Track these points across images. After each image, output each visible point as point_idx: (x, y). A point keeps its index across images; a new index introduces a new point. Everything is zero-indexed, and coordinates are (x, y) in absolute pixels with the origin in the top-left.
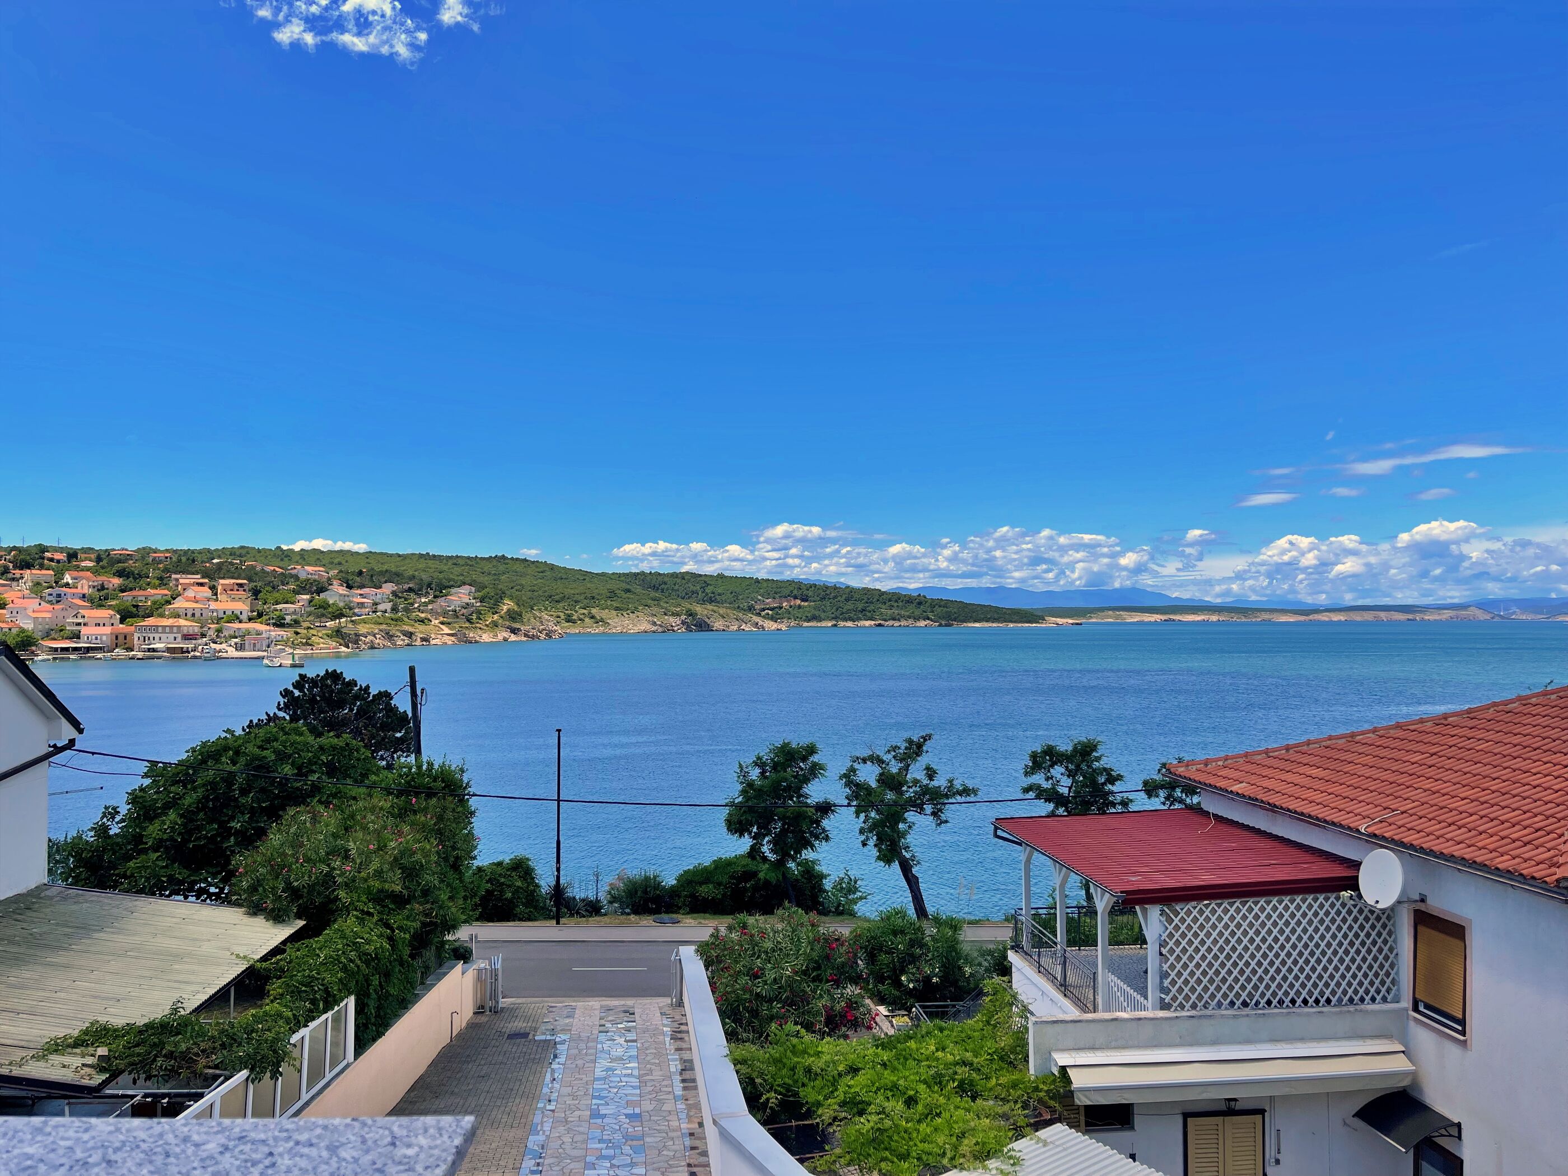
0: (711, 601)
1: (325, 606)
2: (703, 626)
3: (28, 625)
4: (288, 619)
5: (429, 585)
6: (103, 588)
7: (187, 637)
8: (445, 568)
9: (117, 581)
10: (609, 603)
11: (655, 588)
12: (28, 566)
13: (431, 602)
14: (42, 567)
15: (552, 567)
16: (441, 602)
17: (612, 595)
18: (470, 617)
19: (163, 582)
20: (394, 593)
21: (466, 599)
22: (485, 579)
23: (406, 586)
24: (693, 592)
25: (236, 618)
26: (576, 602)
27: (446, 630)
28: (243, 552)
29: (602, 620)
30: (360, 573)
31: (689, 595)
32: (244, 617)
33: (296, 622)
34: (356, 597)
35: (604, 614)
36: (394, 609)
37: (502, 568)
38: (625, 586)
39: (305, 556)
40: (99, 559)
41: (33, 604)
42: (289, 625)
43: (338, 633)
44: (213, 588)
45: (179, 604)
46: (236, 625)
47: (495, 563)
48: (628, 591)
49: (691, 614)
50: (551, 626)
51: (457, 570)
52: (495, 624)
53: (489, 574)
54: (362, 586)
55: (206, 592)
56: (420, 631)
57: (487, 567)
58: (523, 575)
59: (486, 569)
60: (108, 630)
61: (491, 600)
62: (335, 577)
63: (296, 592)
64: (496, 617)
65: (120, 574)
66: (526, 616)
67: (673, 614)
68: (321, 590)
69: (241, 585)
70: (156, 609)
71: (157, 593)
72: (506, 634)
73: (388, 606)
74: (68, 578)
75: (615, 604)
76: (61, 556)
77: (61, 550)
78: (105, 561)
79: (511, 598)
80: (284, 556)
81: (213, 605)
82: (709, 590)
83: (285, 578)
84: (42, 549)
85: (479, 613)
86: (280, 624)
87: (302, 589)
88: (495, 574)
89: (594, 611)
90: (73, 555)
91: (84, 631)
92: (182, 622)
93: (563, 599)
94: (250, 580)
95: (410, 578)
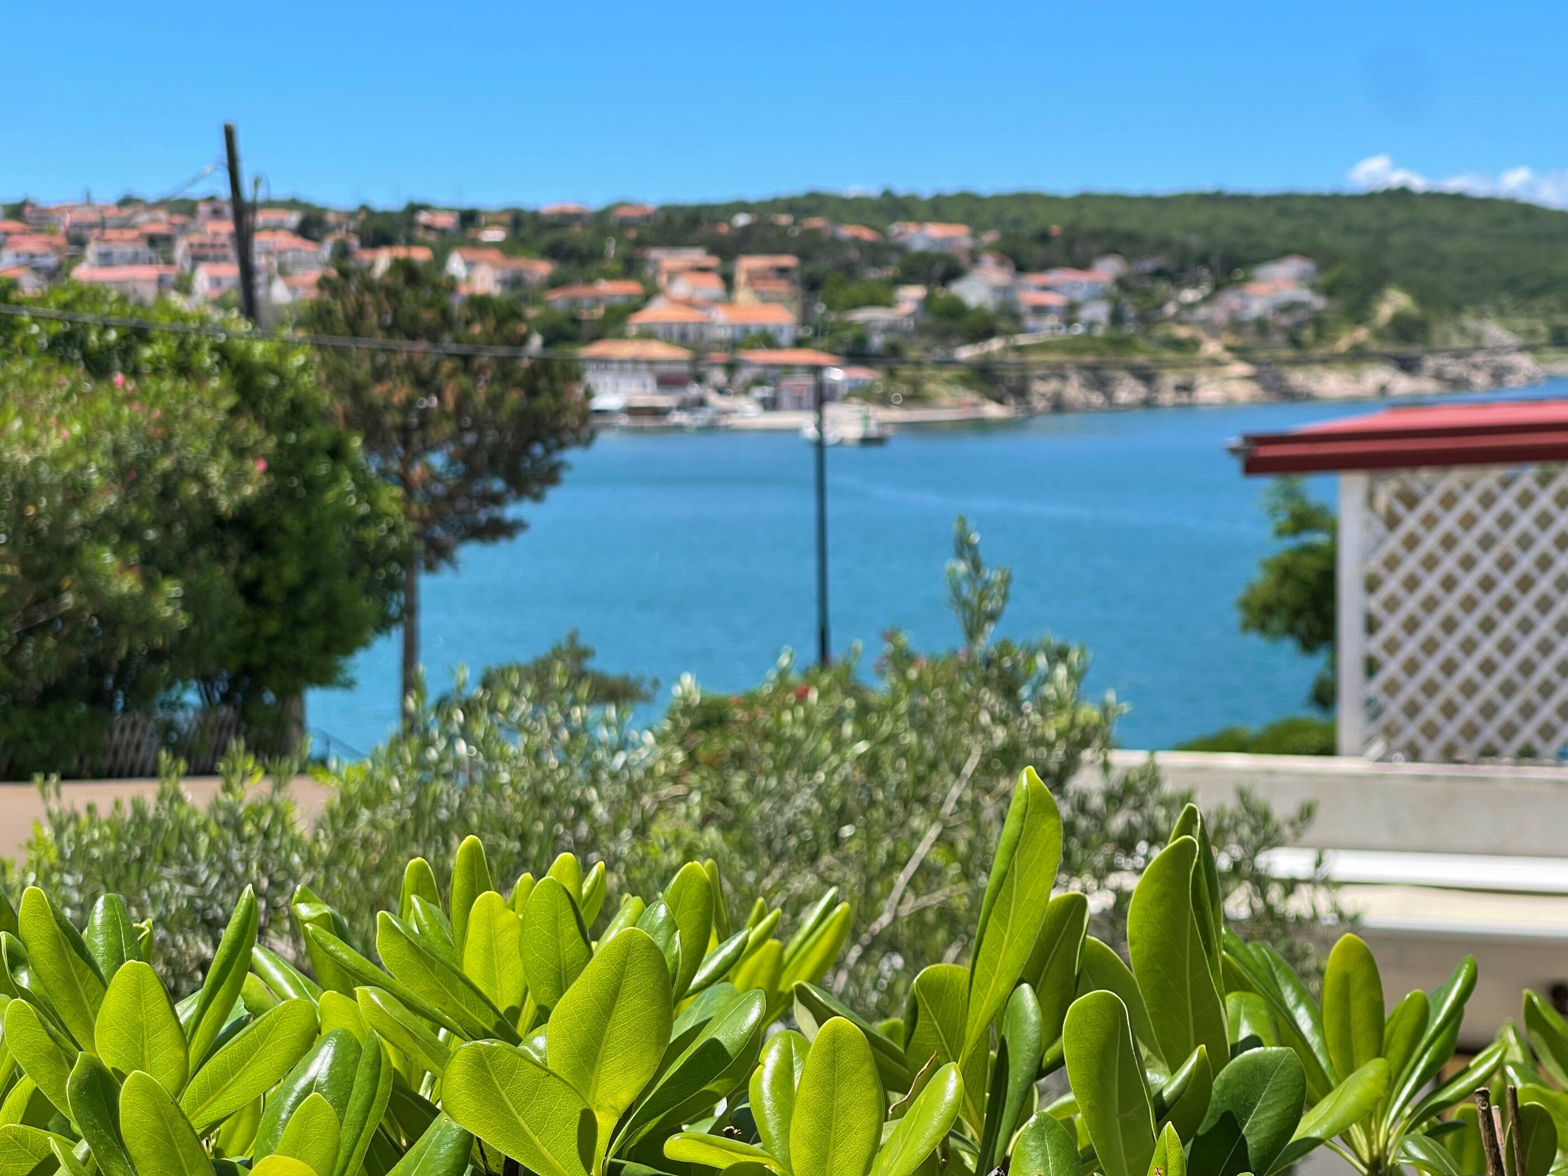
1: (956, 310)
4: (877, 341)
5: (1204, 260)
6: (519, 283)
7: (665, 382)
9: (542, 269)
13: (1206, 300)
14: (409, 240)
16: (1231, 300)
19: (630, 267)
20: (1121, 283)
21: (1289, 289)
22: (1349, 243)
23: (1149, 265)
25: (769, 343)
27: (1236, 367)
28: (809, 202)
30: (1044, 238)
32: (785, 338)
33: (893, 352)
34: (1031, 290)
36: (1117, 318)
39: (937, 207)
40: (515, 226)
42: (876, 357)
43: (981, 375)
44: (728, 281)
45: (657, 312)
46: (764, 356)
47: (1380, 206)
50: (1507, 353)
52: (1358, 352)
53: (1361, 231)
54: (1045, 266)
55: (712, 286)
56: (1171, 368)
57: (1359, 215)
62: (992, 248)
63: (897, 282)
64: (1362, 334)
65: (553, 252)
66: (1439, 330)
68: (954, 276)
69: (782, 272)
70: (613, 323)
71: (617, 290)
73: (1100, 311)
74: (455, 266)
76: (446, 221)
77: (448, 208)
78: (531, 228)
79: (1405, 286)
80: (892, 205)
81: (727, 314)
83: (878, 255)
87: (909, 276)
88: (1374, 233)
92: (656, 351)
94: (803, 258)
95: (1163, 244)
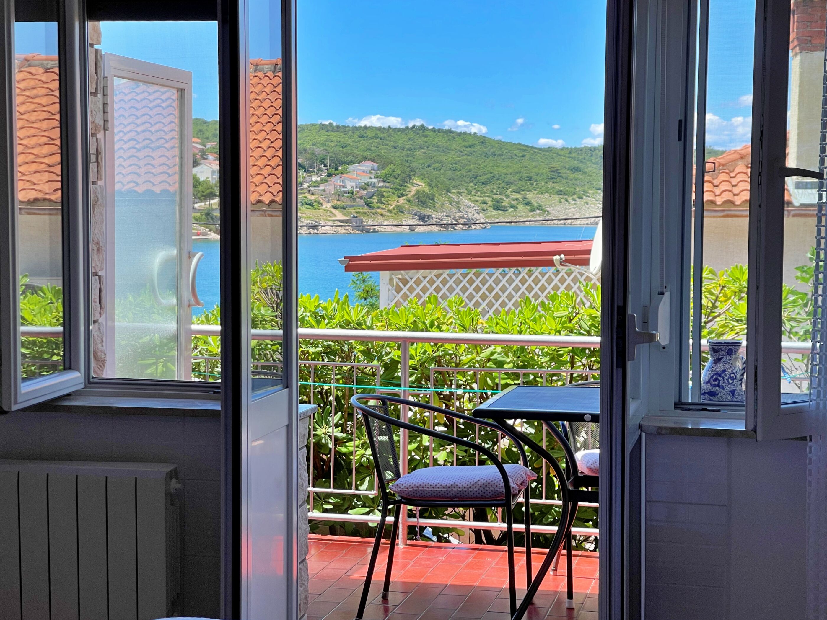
8: (350, 141)
10: (550, 185)
13: (323, 181)
16: (336, 180)
17: (555, 175)
18: (369, 200)
21: (366, 179)
22: (397, 155)
26: (509, 184)
27: (339, 215)
29: (540, 207)
35: (543, 199)
37: (420, 141)
47: (411, 135)
50: (472, 214)
51: (363, 144)
52: (400, 210)
53: (403, 149)
57: (401, 140)
58: (446, 150)
59: (400, 143)
61: (396, 178)
62: (211, 151)
64: (402, 200)
66: (440, 200)
75: (557, 187)
79: (423, 178)
85: (381, 195)
88: (410, 149)
93: (490, 181)
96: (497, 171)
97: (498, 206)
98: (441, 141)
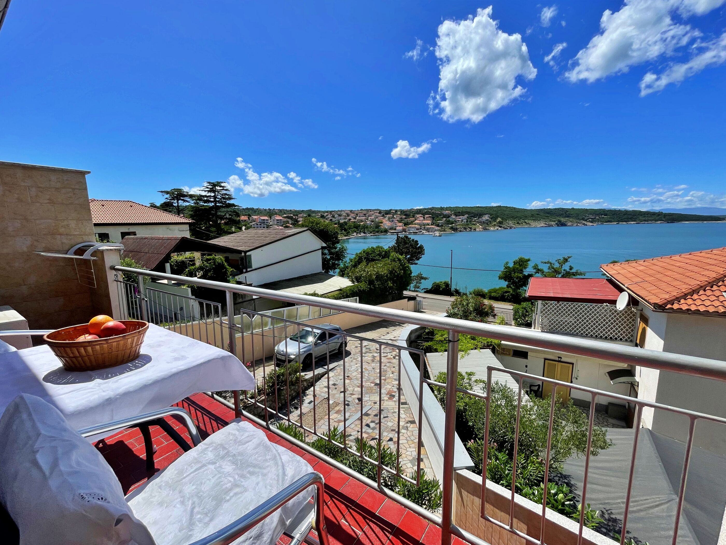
0: (568, 217)
1: (449, 221)
2: (563, 225)
3: (387, 227)
4: (440, 224)
5: (477, 215)
6: (401, 218)
7: (417, 229)
8: (483, 210)
9: (404, 217)
10: (531, 218)
11: (548, 213)
12: (387, 214)
13: (477, 219)
14: (390, 214)
15: (515, 208)
16: (480, 219)
17: (532, 216)
18: (487, 223)
19: (413, 216)
20: (467, 217)
21: (487, 218)
22: (494, 213)
23: (471, 215)
24: (562, 214)
25: (429, 225)
26: (521, 218)
27: (481, 227)
28: (433, 208)
29: (528, 223)
30: (459, 212)
31: (560, 215)
33: (442, 226)
34: (458, 219)
35: (530, 222)
36: (467, 222)
37: (499, 209)
38: (538, 213)
39: (447, 209)
40: (401, 212)
41: (388, 222)
42: (440, 226)
43: (452, 228)
44: (424, 218)
45: (416, 222)
46: (428, 226)
47: (497, 208)
48: (538, 214)
49: (559, 221)
50: (512, 225)
51: (486, 210)
52: (495, 225)
53: (495, 211)
54: (459, 216)
55: (422, 218)
56: (473, 227)
57: (495, 209)
58: (505, 211)
60: (401, 228)
61: (494, 218)
62: (453, 214)
63: (442, 218)
64: (495, 223)
65: (405, 215)
66: (504, 223)
67: (553, 221)
68: (449, 217)
69: (430, 217)
70: (412, 223)
71: (412, 219)
72: (498, 228)
73: (465, 221)
74: (395, 217)
75: (533, 219)
76: (394, 211)
77: (394, 210)
78: (403, 212)
79: (500, 218)
80: (442, 209)
81: (424, 222)
82: (567, 213)
83: (440, 215)
84: (391, 210)
85: (490, 222)
86: (438, 226)
87: (444, 217)
88: (497, 211)
89: (526, 221)
90: (396, 211)
91: (397, 228)
92: (416, 226)
93: (517, 217)
94: (432, 215)
95: (473, 213)
96: (518, 215)
97: (518, 223)
98: (505, 209)
